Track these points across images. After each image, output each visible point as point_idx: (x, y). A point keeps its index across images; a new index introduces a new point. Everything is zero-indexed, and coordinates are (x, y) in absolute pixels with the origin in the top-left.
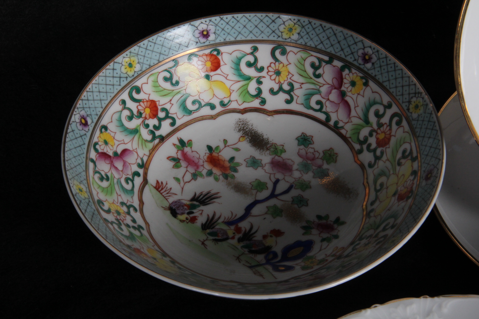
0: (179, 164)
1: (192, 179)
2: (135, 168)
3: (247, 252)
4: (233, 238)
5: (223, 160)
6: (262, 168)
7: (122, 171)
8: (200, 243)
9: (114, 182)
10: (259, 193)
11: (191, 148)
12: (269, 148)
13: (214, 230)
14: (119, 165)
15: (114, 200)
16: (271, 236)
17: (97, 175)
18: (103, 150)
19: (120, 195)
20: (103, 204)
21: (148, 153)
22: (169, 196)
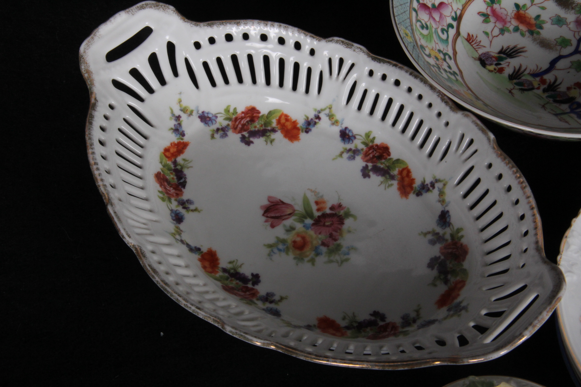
0: (488, 19)
1: (500, 34)
2: (449, 20)
3: (551, 102)
4: (538, 88)
5: (530, 17)
6: (567, 26)
7: (439, 22)
8: (507, 92)
9: (432, 31)
10: (563, 49)
11: (500, 5)
12: (574, 8)
13: (520, 80)
14: (436, 16)
15: (433, 47)
16: (575, 88)
17: (418, 24)
18: (424, 1)
19: (437, 43)
20: (425, 49)
21: (461, 8)
22: (479, 48)
